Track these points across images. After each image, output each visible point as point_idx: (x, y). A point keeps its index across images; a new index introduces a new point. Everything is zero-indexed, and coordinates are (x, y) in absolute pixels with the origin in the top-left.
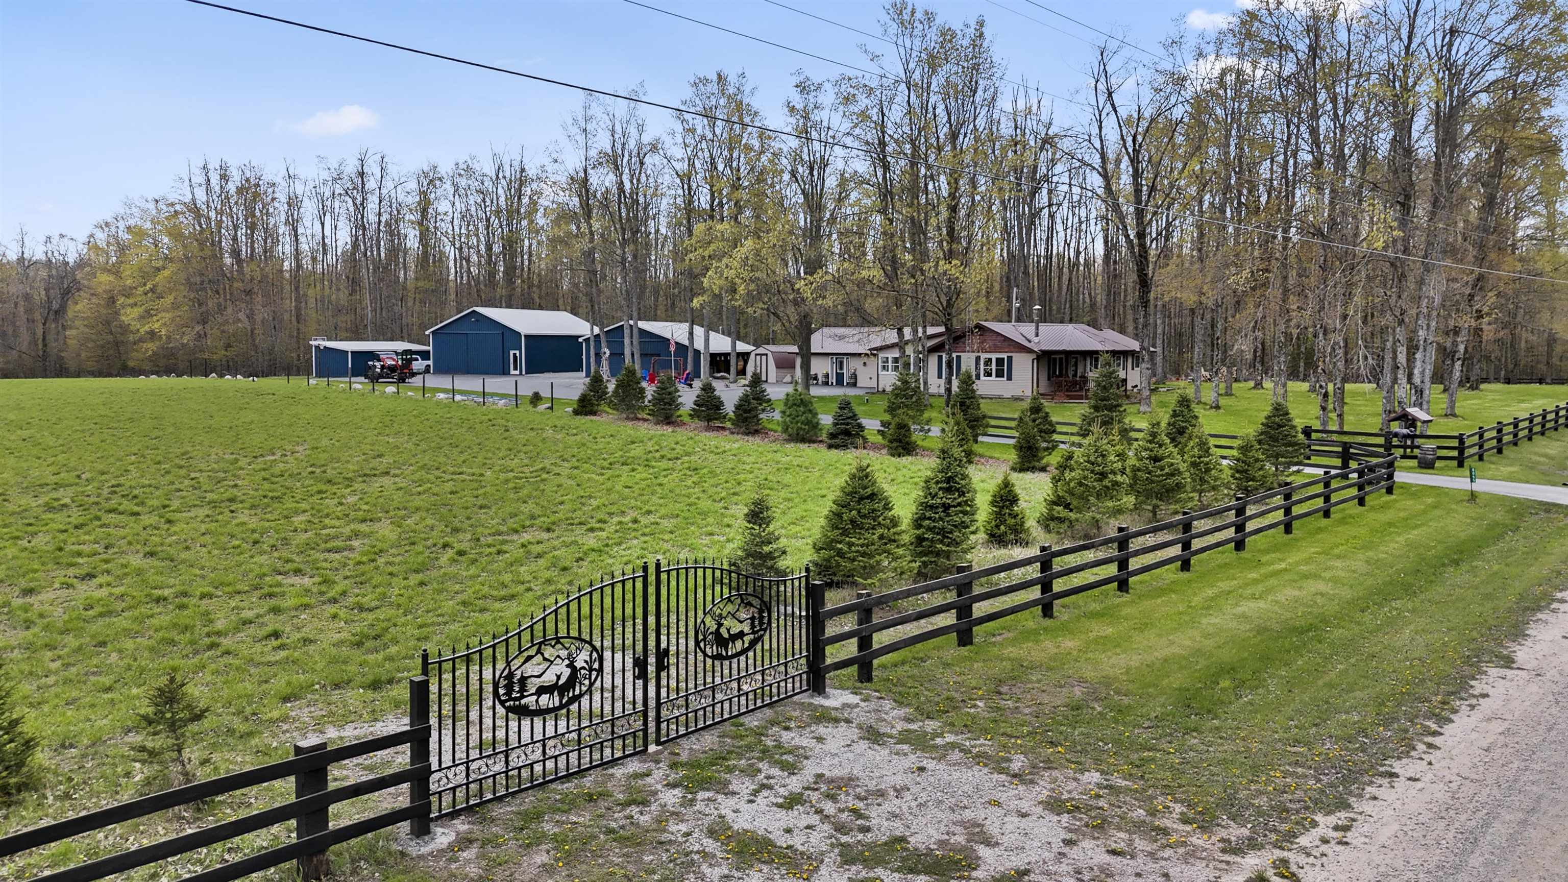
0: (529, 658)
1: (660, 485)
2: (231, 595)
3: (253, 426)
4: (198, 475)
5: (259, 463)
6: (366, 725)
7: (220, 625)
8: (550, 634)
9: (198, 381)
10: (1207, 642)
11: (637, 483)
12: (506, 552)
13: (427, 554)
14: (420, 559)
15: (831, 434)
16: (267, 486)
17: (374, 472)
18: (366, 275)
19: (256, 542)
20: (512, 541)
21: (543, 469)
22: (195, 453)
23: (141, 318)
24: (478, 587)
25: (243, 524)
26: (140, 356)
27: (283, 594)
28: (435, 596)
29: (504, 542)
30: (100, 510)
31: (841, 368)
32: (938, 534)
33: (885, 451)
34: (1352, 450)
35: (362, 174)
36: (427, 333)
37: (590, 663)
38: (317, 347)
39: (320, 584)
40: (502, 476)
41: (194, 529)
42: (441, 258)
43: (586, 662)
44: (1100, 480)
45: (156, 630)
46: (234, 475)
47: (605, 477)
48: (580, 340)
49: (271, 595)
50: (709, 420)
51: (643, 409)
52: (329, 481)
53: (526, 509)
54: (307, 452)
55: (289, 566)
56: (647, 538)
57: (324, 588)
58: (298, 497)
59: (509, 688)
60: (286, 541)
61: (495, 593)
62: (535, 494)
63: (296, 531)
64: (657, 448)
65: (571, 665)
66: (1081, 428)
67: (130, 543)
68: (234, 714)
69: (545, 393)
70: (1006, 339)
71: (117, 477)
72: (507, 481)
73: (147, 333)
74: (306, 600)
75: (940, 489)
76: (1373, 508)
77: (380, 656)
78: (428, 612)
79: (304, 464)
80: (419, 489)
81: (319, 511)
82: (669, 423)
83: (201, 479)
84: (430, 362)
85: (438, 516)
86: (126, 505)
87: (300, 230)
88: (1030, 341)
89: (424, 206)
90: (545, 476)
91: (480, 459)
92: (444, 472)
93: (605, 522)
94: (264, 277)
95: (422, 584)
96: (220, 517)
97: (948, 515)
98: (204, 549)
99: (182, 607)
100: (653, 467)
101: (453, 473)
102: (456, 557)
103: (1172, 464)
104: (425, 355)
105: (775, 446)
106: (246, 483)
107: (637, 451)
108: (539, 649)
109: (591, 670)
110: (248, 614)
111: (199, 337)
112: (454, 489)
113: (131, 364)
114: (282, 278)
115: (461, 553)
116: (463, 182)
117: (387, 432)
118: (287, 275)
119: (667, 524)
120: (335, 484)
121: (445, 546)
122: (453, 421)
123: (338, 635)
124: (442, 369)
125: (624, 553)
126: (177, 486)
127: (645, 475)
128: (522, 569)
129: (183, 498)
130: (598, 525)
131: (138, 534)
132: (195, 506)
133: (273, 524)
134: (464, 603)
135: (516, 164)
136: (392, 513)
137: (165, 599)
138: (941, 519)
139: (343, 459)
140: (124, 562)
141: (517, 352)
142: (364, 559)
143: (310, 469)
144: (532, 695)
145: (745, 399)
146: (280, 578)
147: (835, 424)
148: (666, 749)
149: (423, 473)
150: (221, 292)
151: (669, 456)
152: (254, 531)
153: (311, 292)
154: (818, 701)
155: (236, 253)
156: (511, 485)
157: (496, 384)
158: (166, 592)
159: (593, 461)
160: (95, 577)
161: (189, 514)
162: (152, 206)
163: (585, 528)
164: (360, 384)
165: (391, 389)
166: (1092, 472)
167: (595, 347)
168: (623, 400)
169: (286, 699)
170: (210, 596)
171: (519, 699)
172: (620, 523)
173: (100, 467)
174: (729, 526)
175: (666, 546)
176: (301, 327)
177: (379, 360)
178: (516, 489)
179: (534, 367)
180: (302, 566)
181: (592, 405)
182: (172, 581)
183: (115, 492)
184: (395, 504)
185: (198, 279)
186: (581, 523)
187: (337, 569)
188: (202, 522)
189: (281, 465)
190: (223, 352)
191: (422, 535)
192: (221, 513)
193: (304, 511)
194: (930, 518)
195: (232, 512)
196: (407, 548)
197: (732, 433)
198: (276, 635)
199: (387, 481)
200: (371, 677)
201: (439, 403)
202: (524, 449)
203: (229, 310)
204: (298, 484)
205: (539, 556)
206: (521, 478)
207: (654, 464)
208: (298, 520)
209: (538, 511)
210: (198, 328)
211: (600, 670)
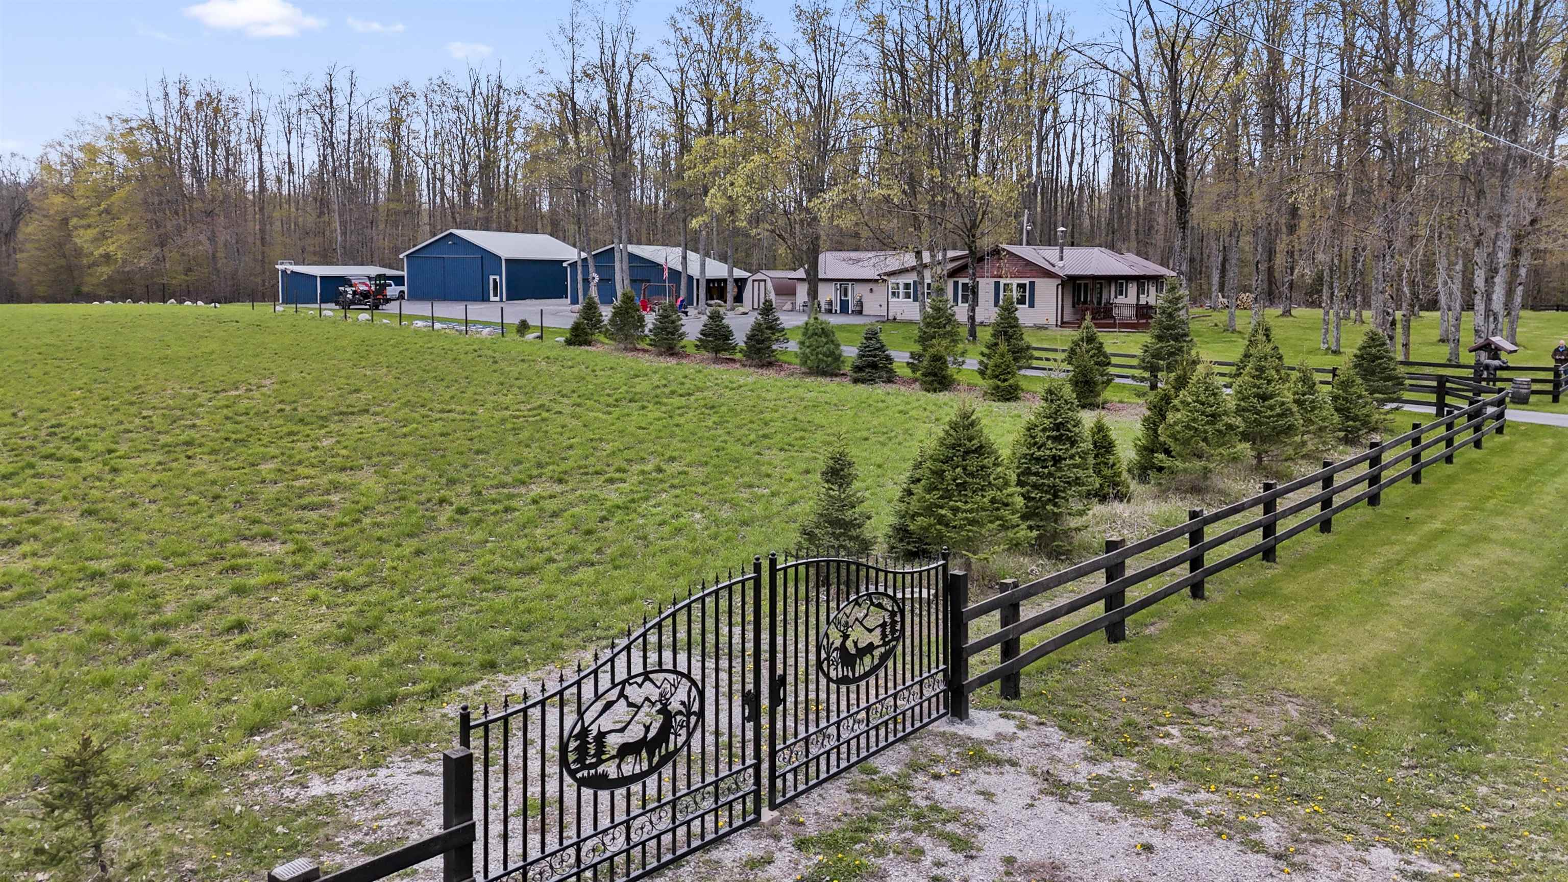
0: (609, 705)
1: (677, 425)
2: (184, 568)
3: (213, 357)
4: (150, 413)
5: (221, 398)
6: (364, 773)
7: (169, 613)
8: (637, 668)
9: (156, 307)
10: (1415, 634)
11: (651, 424)
12: (515, 510)
13: (420, 513)
14: (414, 520)
15: (857, 367)
16: (229, 426)
17: (351, 409)
18: (334, 195)
19: (216, 497)
20: (519, 495)
21: (541, 406)
22: (149, 387)
23: (95, 240)
24: (488, 557)
25: (203, 473)
26: (94, 281)
27: (249, 567)
28: (437, 569)
29: (510, 497)
30: (34, 455)
31: (846, 295)
32: (1046, 492)
33: (917, 385)
34: (1448, 385)
35: (330, 90)
36: (401, 256)
37: (687, 705)
38: (284, 272)
39: (294, 553)
40: (498, 415)
41: (143, 480)
42: (412, 179)
43: (683, 703)
44: (1212, 423)
45: (88, 621)
46: (192, 414)
47: (615, 415)
48: (565, 264)
49: (234, 569)
50: (717, 351)
51: (643, 338)
52: (301, 420)
53: (531, 454)
54: (276, 386)
55: (256, 529)
56: (678, 492)
57: (298, 558)
58: (266, 440)
59: (582, 751)
60: (252, 496)
61: (510, 565)
62: (537, 436)
63: (263, 482)
64: (664, 382)
65: (664, 711)
66: (1143, 360)
67: (65, 499)
68: (182, 755)
69: (534, 321)
70: (1028, 263)
71: (58, 415)
72: (503, 421)
73: (101, 255)
74: (277, 576)
75: (1048, 437)
76: (1493, 452)
77: (374, 659)
78: (429, 591)
79: (272, 400)
80: (404, 430)
81: (290, 457)
82: (672, 355)
83: (154, 418)
84: (405, 288)
85: (429, 464)
86: (68, 450)
87: (264, 149)
88: (1053, 266)
89: (396, 123)
90: (545, 415)
91: (469, 394)
92: (431, 410)
93: (625, 471)
94: (226, 196)
95: (418, 553)
96: (175, 464)
97: (1060, 469)
98: (154, 507)
99: (122, 587)
100: (666, 405)
101: (442, 411)
102: (457, 517)
103: (1283, 404)
104: (399, 280)
105: (794, 381)
106: (204, 422)
107: (642, 386)
108: (623, 689)
109: (689, 714)
110: (205, 596)
111: (158, 260)
112: (445, 430)
113: (85, 289)
114: (246, 198)
115: (462, 511)
116: (437, 98)
117: (363, 364)
118: (251, 197)
119: (697, 473)
120: (307, 424)
121: (442, 501)
122: (435, 351)
123: (318, 626)
124: (417, 295)
125: (654, 511)
126: (127, 426)
127: (657, 414)
128: (539, 531)
129: (132, 441)
130: (617, 475)
131: (76, 487)
132: (145, 450)
133: (236, 473)
134: (473, 580)
135: (493, 79)
136: (375, 460)
137: (102, 575)
138: (1050, 475)
139: (317, 394)
140: (55, 523)
141: (498, 278)
142: (346, 519)
143: (279, 406)
144: (613, 757)
145: (757, 328)
146: (244, 544)
147: (861, 357)
148: (782, 814)
149: (407, 410)
150: (181, 213)
151: (681, 392)
152: (214, 483)
153: (276, 214)
154: (961, 729)
155: (196, 172)
156: (509, 426)
157: (477, 311)
158: (104, 565)
159: (595, 398)
160: (19, 543)
161: (138, 461)
162: (105, 123)
163: (603, 478)
164: (330, 311)
165: (364, 316)
166: (1203, 413)
167: (583, 273)
168: (620, 329)
169: (253, 730)
170: (158, 570)
171: (594, 766)
172: (643, 472)
173: (39, 402)
174: (768, 476)
175: (703, 502)
176: (266, 249)
177: (351, 286)
178: (516, 430)
179: (515, 293)
180: (271, 529)
181: (586, 334)
182: (112, 549)
183: (55, 434)
184: (378, 448)
185: (156, 200)
186: (597, 473)
187: (314, 533)
188: (153, 470)
189: (246, 401)
190: (183, 277)
191: (413, 488)
192: (176, 460)
193: (273, 457)
194: (1036, 474)
195: (189, 457)
196: (397, 504)
197: (744, 366)
198: (240, 626)
199: (366, 420)
200: (367, 696)
201: (416, 331)
202: (518, 383)
203: (189, 231)
204: (266, 424)
205: (555, 515)
206: (518, 417)
207: (665, 400)
208: (266, 468)
209: (544, 458)
210: (157, 250)
211: (701, 714)
